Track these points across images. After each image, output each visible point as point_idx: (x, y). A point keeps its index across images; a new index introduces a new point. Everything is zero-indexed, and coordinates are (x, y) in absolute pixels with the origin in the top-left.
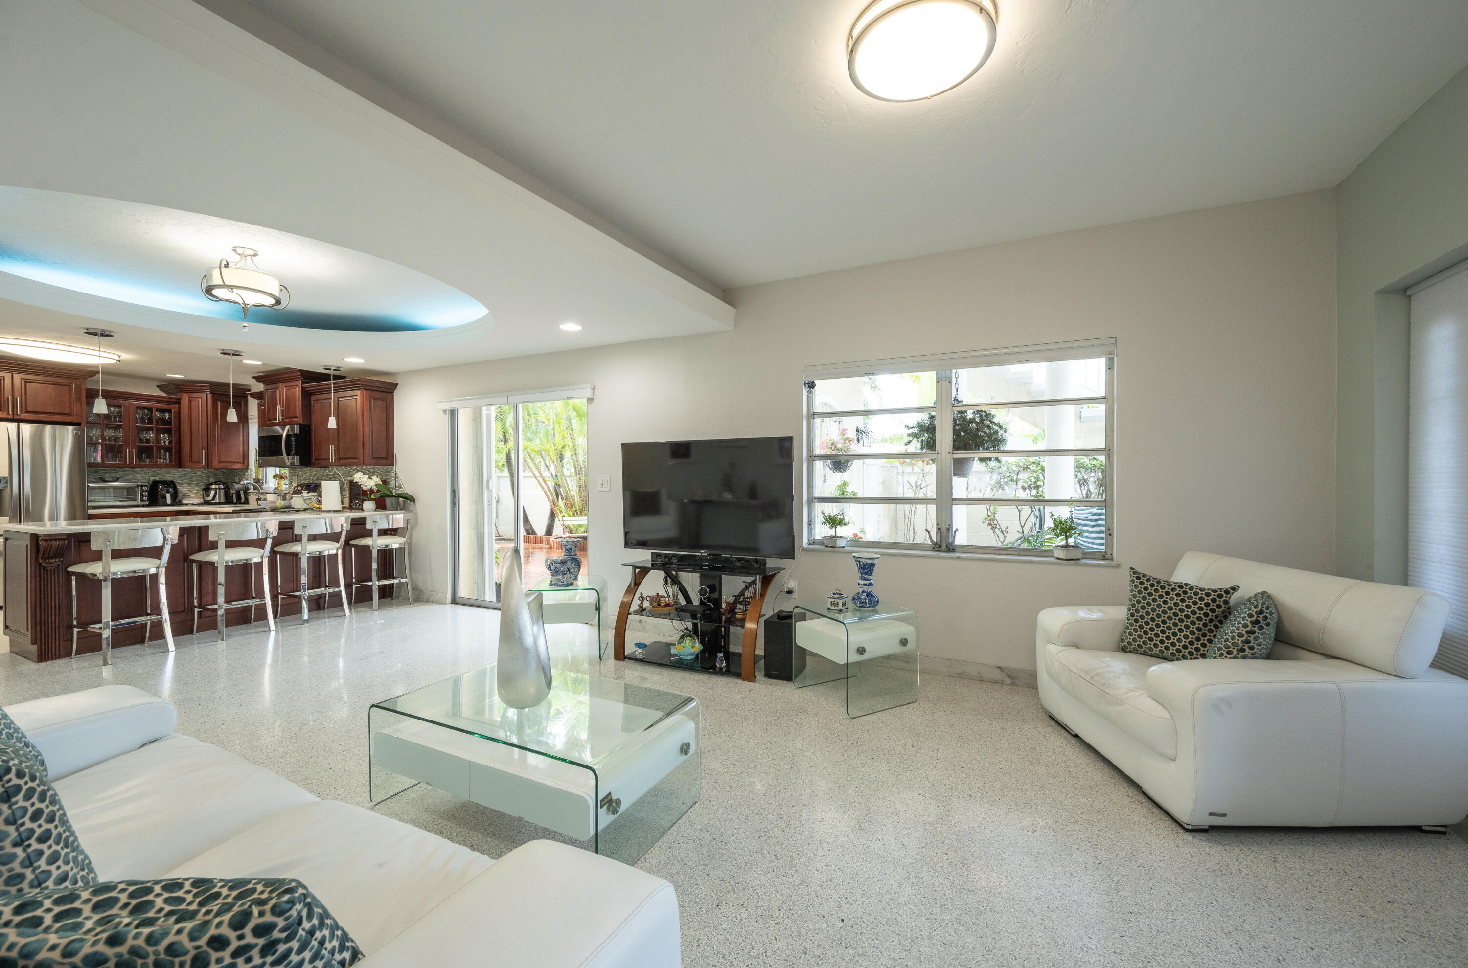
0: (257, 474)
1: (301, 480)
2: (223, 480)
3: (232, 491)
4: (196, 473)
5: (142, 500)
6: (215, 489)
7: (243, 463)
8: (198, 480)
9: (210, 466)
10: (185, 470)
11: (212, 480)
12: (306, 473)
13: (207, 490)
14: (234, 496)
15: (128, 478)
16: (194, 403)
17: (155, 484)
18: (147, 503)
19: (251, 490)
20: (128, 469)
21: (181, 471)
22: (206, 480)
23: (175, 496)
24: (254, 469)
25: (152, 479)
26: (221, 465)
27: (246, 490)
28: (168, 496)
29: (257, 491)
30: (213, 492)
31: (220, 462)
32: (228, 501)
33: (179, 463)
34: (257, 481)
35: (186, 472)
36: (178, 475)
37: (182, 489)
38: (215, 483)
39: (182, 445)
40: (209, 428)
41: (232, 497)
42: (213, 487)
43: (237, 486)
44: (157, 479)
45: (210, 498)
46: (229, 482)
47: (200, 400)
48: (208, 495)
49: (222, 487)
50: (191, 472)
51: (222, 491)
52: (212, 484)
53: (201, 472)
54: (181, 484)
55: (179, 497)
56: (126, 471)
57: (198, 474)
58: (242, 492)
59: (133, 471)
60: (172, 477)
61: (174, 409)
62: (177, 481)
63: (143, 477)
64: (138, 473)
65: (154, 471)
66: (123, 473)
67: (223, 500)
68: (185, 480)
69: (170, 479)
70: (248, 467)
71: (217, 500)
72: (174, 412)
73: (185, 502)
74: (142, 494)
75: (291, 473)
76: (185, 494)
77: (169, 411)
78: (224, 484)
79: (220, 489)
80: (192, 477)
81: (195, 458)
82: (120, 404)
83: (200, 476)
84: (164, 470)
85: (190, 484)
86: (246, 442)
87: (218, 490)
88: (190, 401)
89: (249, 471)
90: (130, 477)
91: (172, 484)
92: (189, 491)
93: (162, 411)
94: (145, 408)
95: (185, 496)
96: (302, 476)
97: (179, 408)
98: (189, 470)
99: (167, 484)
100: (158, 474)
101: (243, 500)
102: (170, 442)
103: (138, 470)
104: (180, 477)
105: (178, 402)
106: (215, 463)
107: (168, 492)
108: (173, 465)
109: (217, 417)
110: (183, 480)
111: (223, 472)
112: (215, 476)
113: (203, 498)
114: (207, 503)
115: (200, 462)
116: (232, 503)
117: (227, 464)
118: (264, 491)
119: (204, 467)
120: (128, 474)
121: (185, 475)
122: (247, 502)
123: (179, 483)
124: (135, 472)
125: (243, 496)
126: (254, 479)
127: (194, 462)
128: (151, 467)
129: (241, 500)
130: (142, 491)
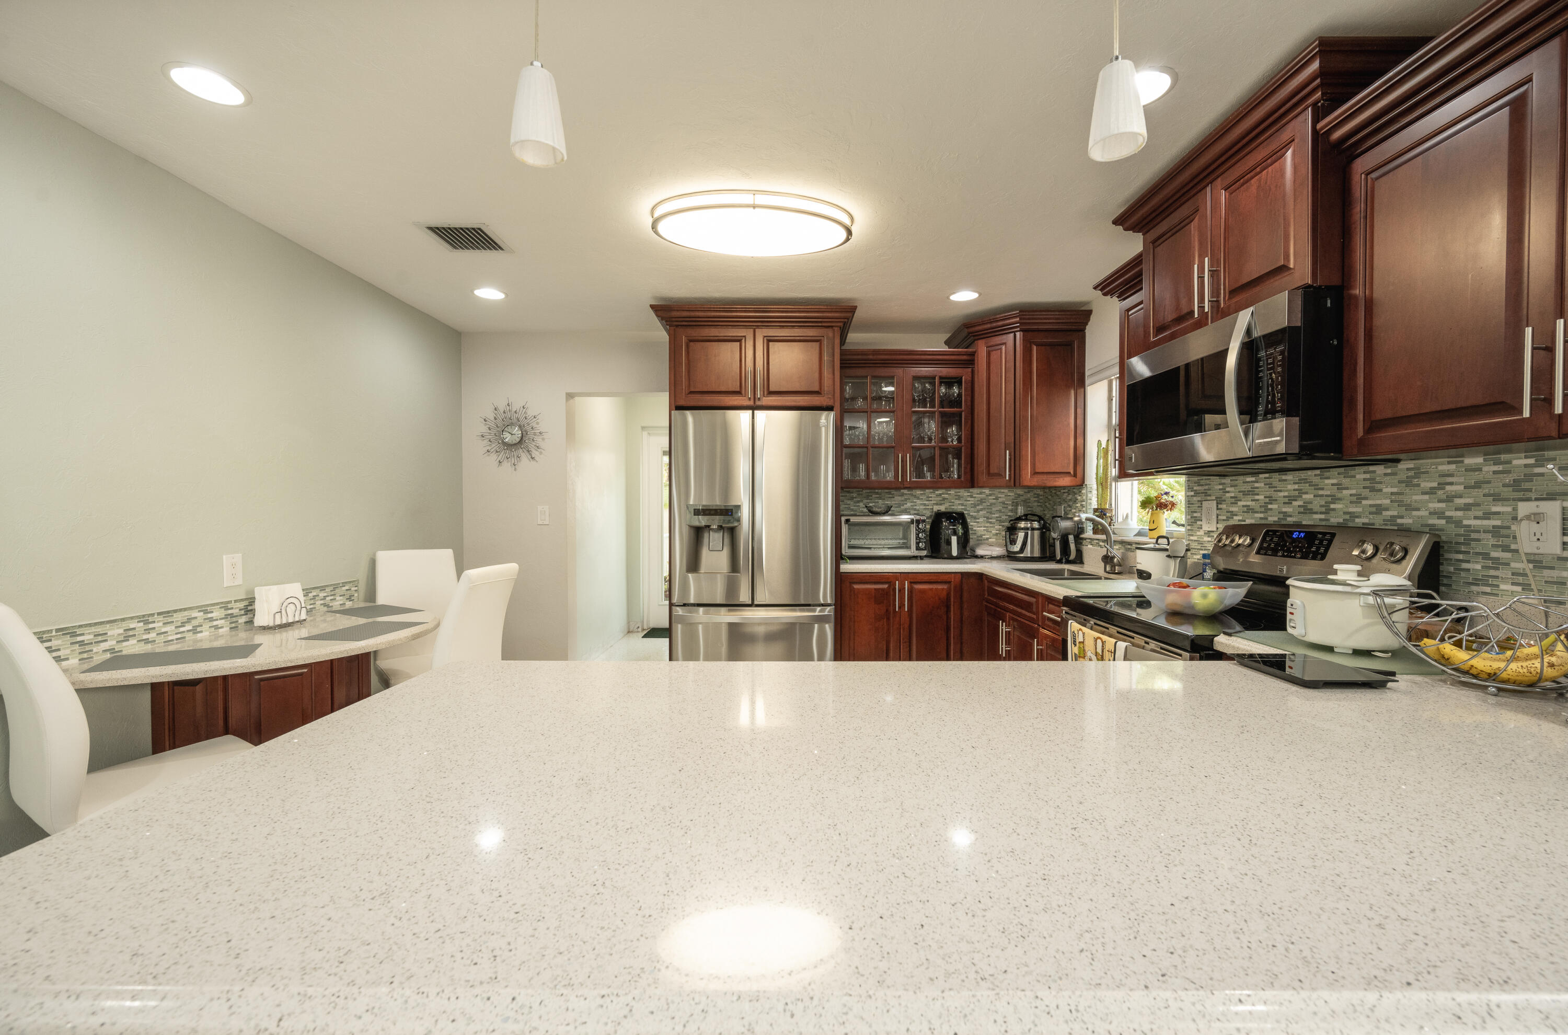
0: (1101, 497)
1: (1233, 514)
2: (1038, 511)
3: (1054, 535)
4: (997, 499)
5: (918, 548)
6: (1026, 529)
7: (1075, 475)
8: (1000, 511)
9: (1017, 484)
10: (981, 493)
11: (1021, 511)
12: (1252, 492)
13: (1012, 530)
14: (1058, 544)
15: (905, 506)
16: (994, 355)
17: (938, 517)
18: (924, 553)
19: (1089, 533)
20: (905, 491)
21: (977, 493)
22: (1011, 511)
23: (964, 542)
24: (1095, 486)
25: (936, 508)
26: (1035, 481)
27: (1079, 531)
28: (954, 539)
29: (1104, 537)
30: (1021, 535)
31: (1035, 473)
32: (1046, 554)
33: (970, 481)
34: (1101, 512)
35: (983, 496)
36: (972, 501)
37: (978, 527)
38: (1025, 517)
39: (976, 443)
40: (1018, 404)
41: (1053, 546)
42: (1022, 525)
43: (1064, 524)
44: (943, 508)
45: (1017, 548)
46: (1048, 516)
47: (1004, 347)
48: (1013, 542)
49: (1036, 525)
50: (990, 495)
51: (1037, 533)
52: (1019, 519)
53: (1005, 495)
54: (975, 518)
55: (972, 543)
56: (903, 495)
57: (1000, 500)
58: (1071, 538)
59: (912, 495)
60: (962, 505)
61: (965, 374)
62: (970, 513)
63: (925, 505)
64: (918, 498)
65: (940, 495)
66: (900, 498)
67: (1037, 554)
68: (981, 510)
69: (959, 508)
70: (1081, 484)
71: (1027, 553)
72: (965, 380)
73: (980, 552)
74: (917, 537)
75: (1197, 493)
76: (981, 536)
77: (959, 381)
78: (1040, 518)
79: (1033, 529)
80: (991, 504)
81: (994, 470)
82: (892, 374)
83: (1003, 503)
84: (952, 492)
85: (988, 518)
86: (1080, 432)
87: (1029, 532)
88: (989, 354)
89: (1084, 491)
90: (909, 505)
91: (959, 518)
92: (987, 531)
93: (949, 382)
94: (925, 377)
95: (981, 541)
96: (1236, 500)
97: (973, 372)
98: (987, 491)
99: (955, 519)
100: (944, 499)
101: (1073, 556)
102: (959, 440)
103: (918, 492)
104: (975, 506)
105: (970, 361)
106: (1027, 477)
107: (955, 533)
108: (962, 482)
109: (1031, 379)
110: (978, 511)
111: (1038, 495)
112: (1026, 502)
113: (1006, 545)
114: (1011, 557)
115: (1001, 475)
116: (1051, 558)
117: (1045, 477)
118: (1119, 539)
119: (1008, 486)
120: (906, 500)
121: (982, 501)
122: (1079, 560)
123: (972, 516)
124: (915, 496)
125: (1072, 546)
126: (1095, 510)
127: (993, 479)
128: (934, 486)
129: (1069, 556)
130: (919, 530)
